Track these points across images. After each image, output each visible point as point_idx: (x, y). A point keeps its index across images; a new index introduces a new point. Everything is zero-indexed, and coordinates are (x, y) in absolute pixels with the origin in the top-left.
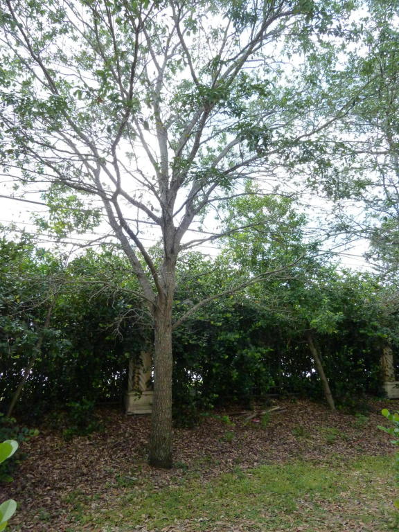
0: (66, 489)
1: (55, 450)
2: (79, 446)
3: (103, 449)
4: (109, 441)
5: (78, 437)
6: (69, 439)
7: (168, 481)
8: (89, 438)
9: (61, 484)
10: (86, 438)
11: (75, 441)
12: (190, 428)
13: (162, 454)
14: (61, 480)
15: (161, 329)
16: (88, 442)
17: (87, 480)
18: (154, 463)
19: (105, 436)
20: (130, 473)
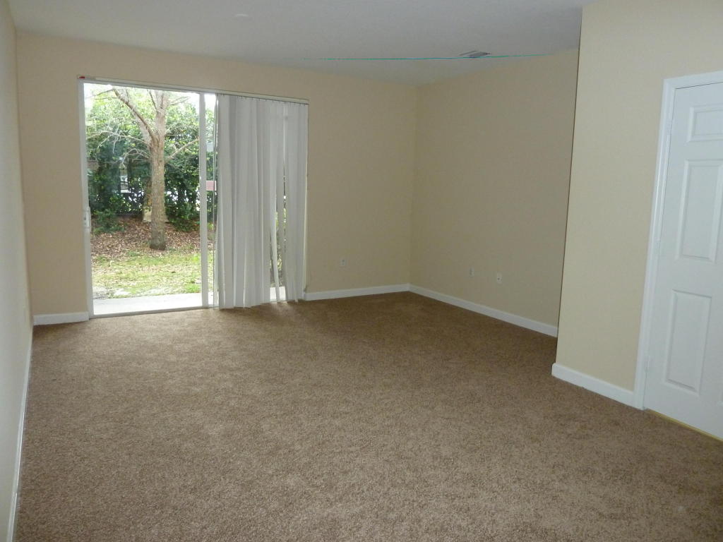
0: (96, 255)
2: (106, 238)
3: (121, 240)
4: (126, 236)
5: (106, 232)
7: (159, 255)
8: (113, 235)
10: (110, 234)
11: (103, 236)
12: (188, 232)
13: (159, 242)
15: (155, 163)
17: (109, 253)
18: (153, 247)
20: (136, 251)
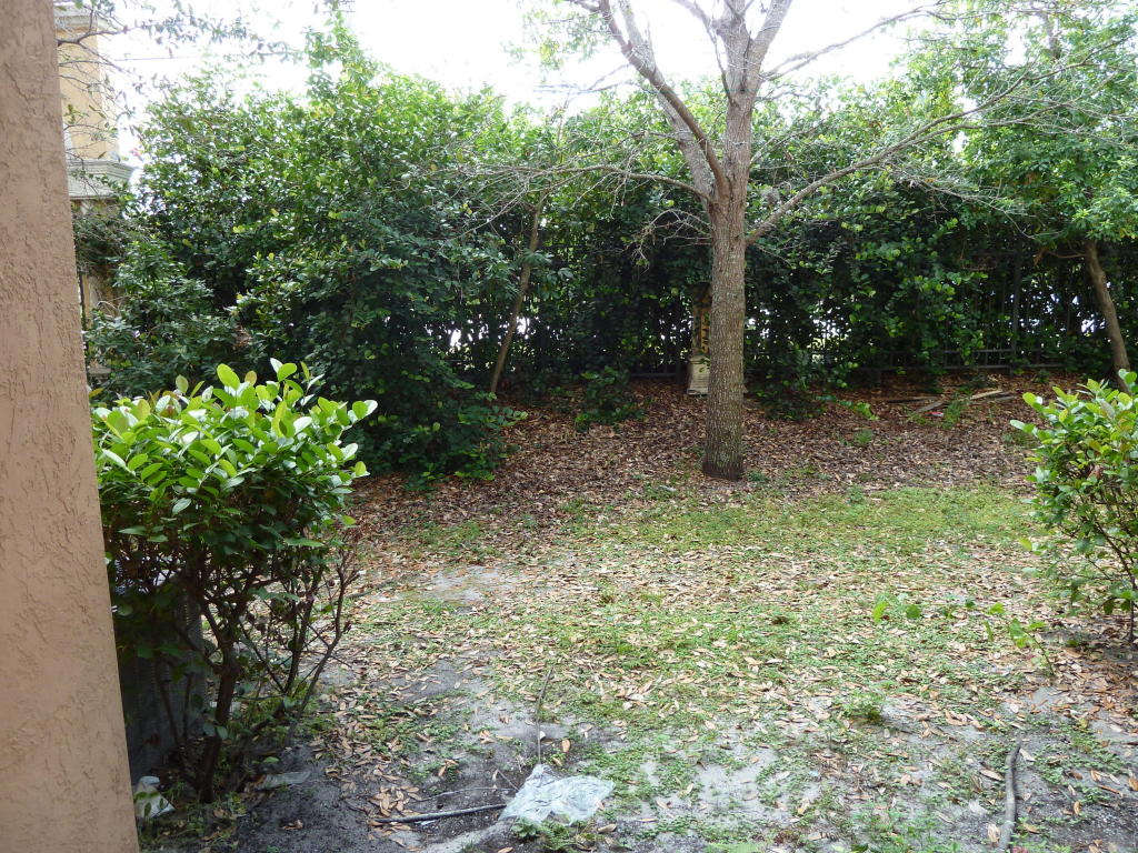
0: (567, 495)
1: (561, 444)
2: (599, 440)
3: (635, 446)
4: (647, 434)
5: (598, 425)
6: (584, 427)
7: (727, 497)
8: (616, 430)
9: (560, 487)
10: (611, 428)
11: (593, 432)
13: (724, 457)
14: (559, 482)
16: (612, 435)
17: (600, 487)
18: (711, 470)
19: (643, 426)
20: (668, 482)
